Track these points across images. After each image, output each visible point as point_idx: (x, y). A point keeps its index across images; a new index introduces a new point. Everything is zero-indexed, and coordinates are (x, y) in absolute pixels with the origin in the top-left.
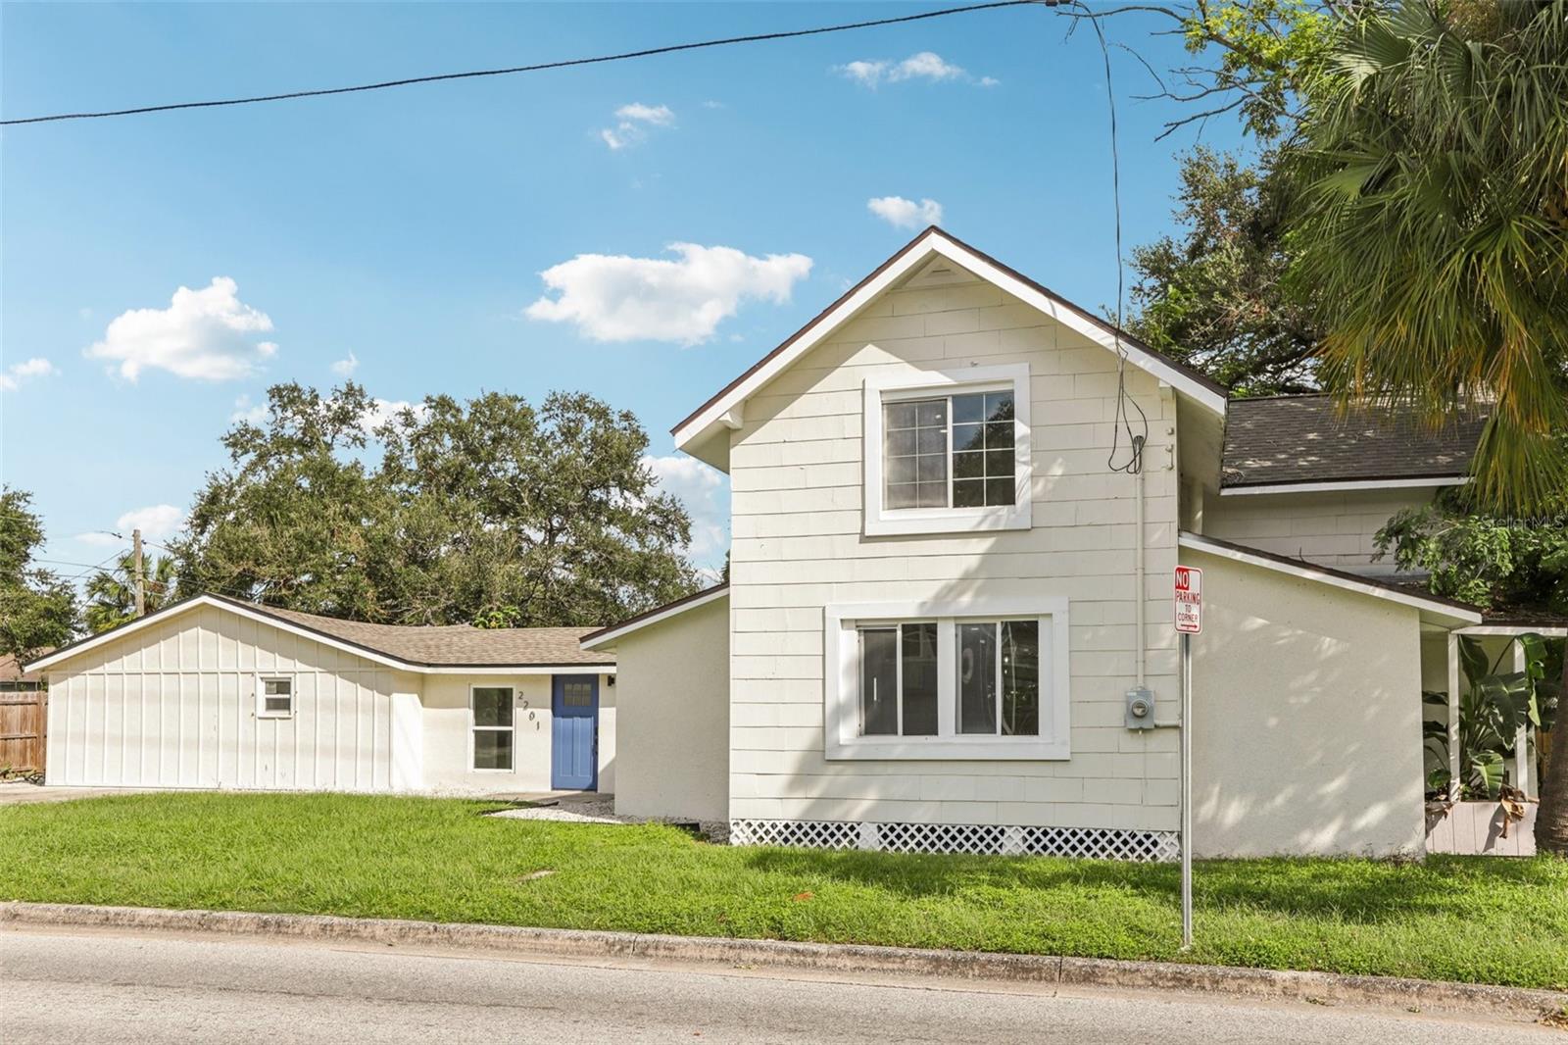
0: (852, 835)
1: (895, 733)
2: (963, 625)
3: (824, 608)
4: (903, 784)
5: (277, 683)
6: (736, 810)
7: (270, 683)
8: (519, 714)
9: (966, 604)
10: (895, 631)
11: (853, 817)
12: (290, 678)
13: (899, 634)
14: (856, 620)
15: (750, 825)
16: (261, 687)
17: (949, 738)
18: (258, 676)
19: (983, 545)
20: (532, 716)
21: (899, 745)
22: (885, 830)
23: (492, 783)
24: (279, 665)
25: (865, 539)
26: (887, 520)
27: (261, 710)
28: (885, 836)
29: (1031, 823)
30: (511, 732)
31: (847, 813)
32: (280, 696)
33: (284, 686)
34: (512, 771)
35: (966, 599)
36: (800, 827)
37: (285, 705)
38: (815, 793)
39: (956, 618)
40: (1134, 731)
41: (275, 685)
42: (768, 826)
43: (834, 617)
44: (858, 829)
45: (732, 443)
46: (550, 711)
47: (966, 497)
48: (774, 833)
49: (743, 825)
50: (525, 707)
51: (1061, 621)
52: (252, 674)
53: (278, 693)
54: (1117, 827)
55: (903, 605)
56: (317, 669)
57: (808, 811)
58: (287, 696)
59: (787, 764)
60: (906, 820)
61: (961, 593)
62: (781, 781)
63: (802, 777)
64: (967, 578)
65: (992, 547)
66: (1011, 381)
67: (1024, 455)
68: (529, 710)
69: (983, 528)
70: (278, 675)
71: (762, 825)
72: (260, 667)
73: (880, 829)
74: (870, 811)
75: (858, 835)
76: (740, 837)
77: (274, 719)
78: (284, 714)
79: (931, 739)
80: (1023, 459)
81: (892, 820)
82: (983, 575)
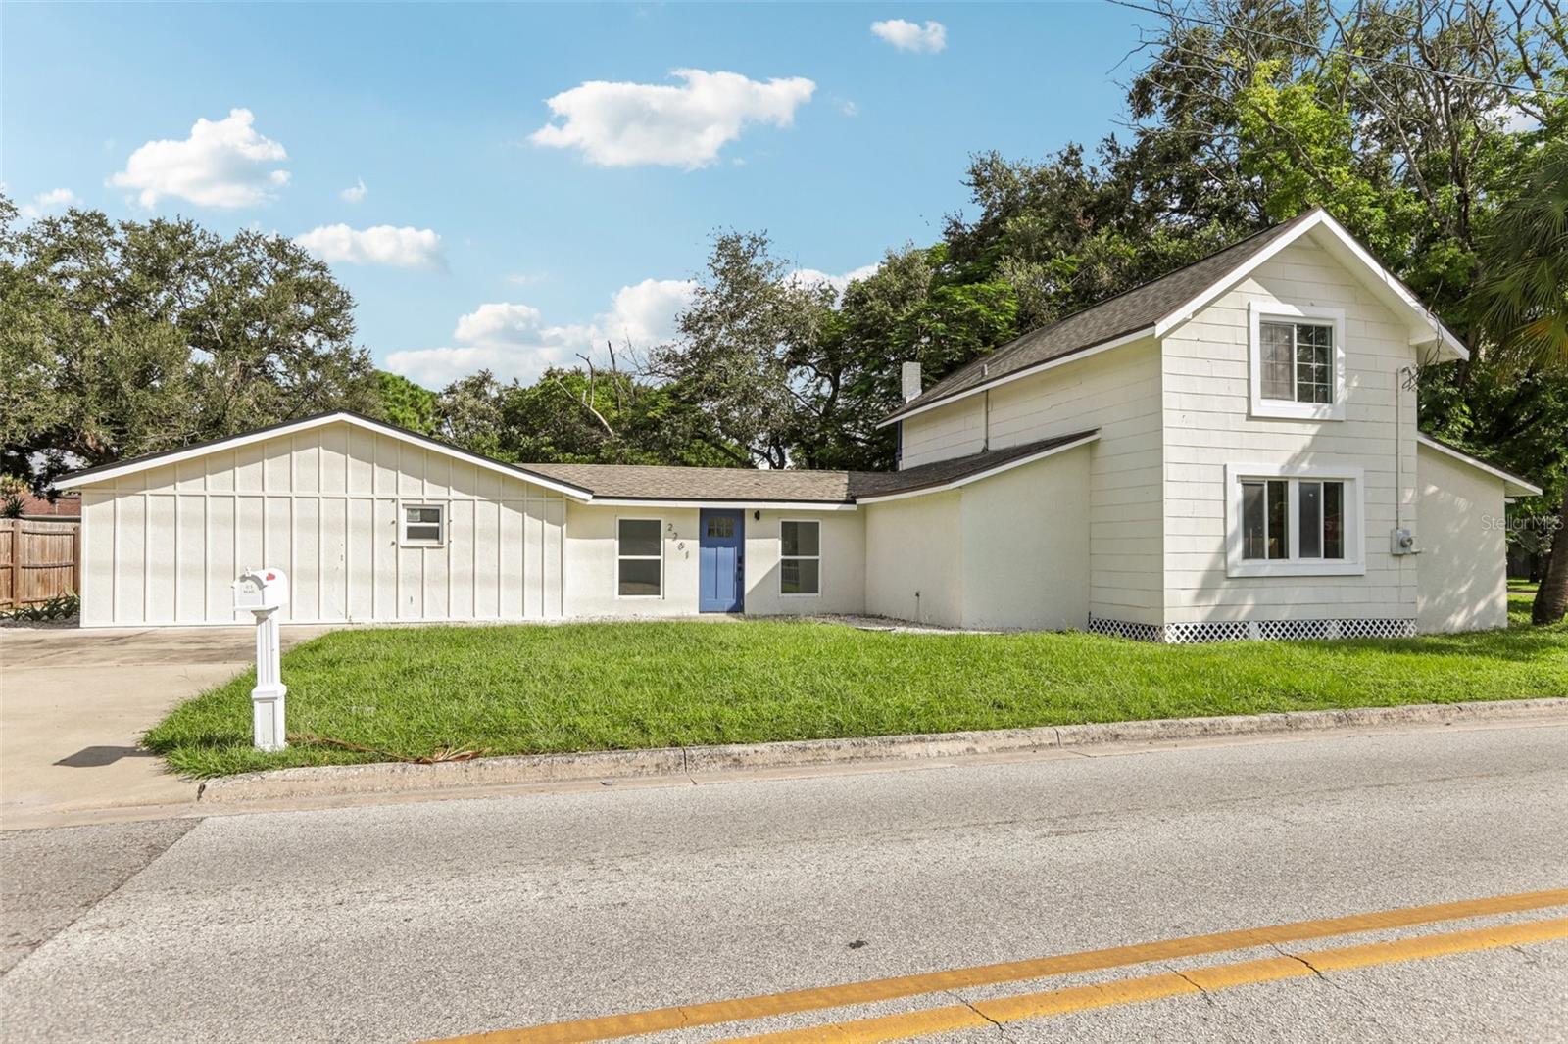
0: (1244, 631)
1: (1264, 557)
2: (1302, 483)
3: (1225, 467)
4: (1268, 594)
5: (422, 510)
6: (1169, 617)
7: (412, 510)
8: (668, 544)
9: (1305, 469)
10: (1264, 485)
11: (1241, 617)
12: (442, 506)
13: (1266, 486)
14: (1243, 477)
15: (1178, 628)
16: (403, 513)
17: (1296, 562)
18: (401, 502)
19: (1313, 429)
20: (681, 546)
21: (1267, 566)
22: (1264, 626)
23: (642, 608)
24: (431, 493)
25: (1250, 417)
26: (1265, 407)
27: (403, 540)
28: (1264, 630)
29: (1343, 617)
30: (659, 561)
31: (1238, 615)
32: (427, 524)
33: (432, 514)
34: (661, 597)
35: (1305, 465)
36: (1203, 627)
37: (435, 534)
38: (1216, 601)
39: (1300, 478)
40: (1394, 555)
41: (419, 513)
42: (1191, 628)
43: (1232, 473)
44: (1248, 626)
46: (698, 542)
47: (1305, 395)
48: (1187, 632)
49: (1173, 627)
50: (675, 538)
51: (1360, 483)
52: (393, 500)
53: (422, 521)
54: (1387, 618)
55: (1272, 469)
56: (476, 498)
57: (1213, 613)
58: (436, 525)
59: (1195, 581)
60: (1276, 618)
61: (1302, 461)
62: (1191, 593)
63: (1205, 590)
64: (1305, 451)
65: (1320, 430)
66: (1331, 319)
68: (678, 541)
69: (1317, 417)
70: (426, 503)
71: (1186, 627)
72: (402, 494)
73: (1260, 626)
74: (1250, 613)
75: (1248, 631)
76: (1170, 636)
77: (422, 548)
78: (434, 543)
79: (1285, 561)
80: (1338, 373)
81: (1267, 618)
82: (1315, 450)
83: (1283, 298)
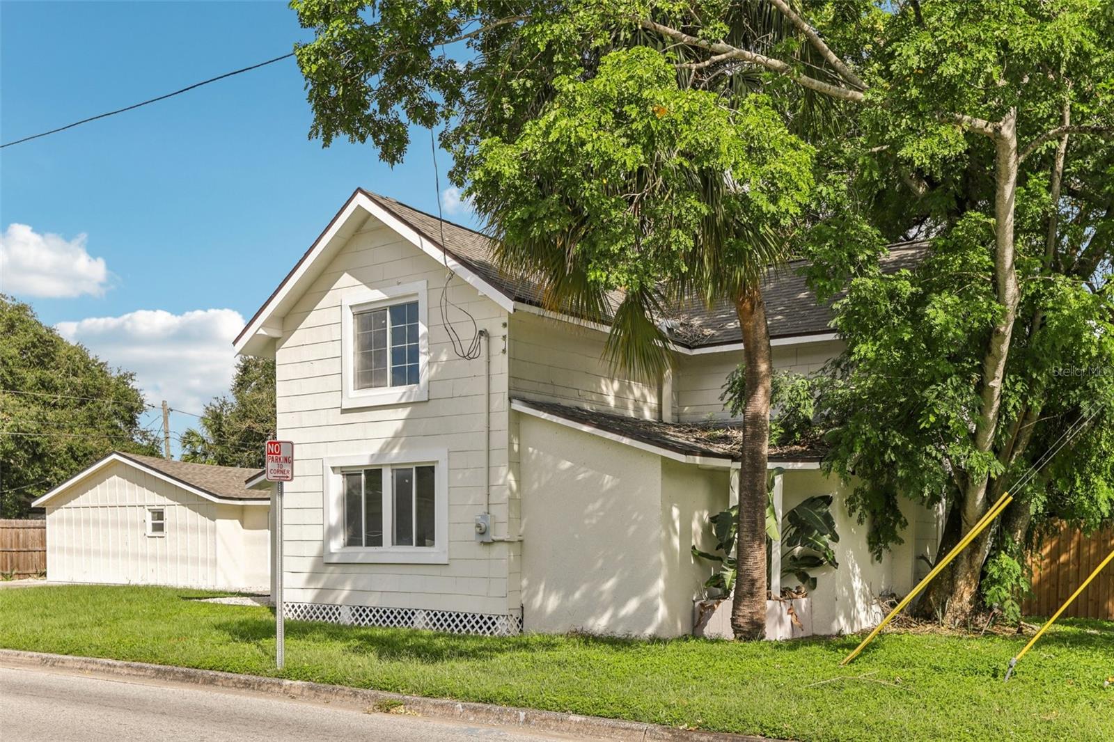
0: (337, 614)
1: (361, 545)
2: (397, 470)
3: (323, 459)
4: (364, 579)
6: (285, 597)
9: (397, 455)
10: (361, 474)
11: (339, 602)
13: (363, 476)
14: (341, 467)
15: (293, 606)
17: (389, 550)
19: (403, 413)
21: (363, 553)
22: (354, 610)
25: (345, 411)
28: (353, 615)
29: (429, 608)
31: (336, 598)
35: (396, 451)
38: (320, 586)
39: (392, 465)
40: (481, 544)
42: (296, 607)
43: (328, 465)
44: (340, 610)
45: (277, 347)
47: (397, 379)
48: (305, 612)
49: (284, 605)
51: (444, 466)
54: (473, 612)
55: (361, 456)
57: (317, 597)
59: (307, 565)
60: (366, 604)
61: (392, 448)
62: (305, 576)
63: (314, 575)
64: (397, 436)
65: (409, 415)
66: (417, 294)
67: (424, 347)
69: (404, 401)
71: (299, 607)
73: (351, 610)
74: (347, 598)
75: (339, 614)
79: (378, 549)
80: (424, 351)
81: (358, 604)
82: (406, 435)
83: (371, 285)
